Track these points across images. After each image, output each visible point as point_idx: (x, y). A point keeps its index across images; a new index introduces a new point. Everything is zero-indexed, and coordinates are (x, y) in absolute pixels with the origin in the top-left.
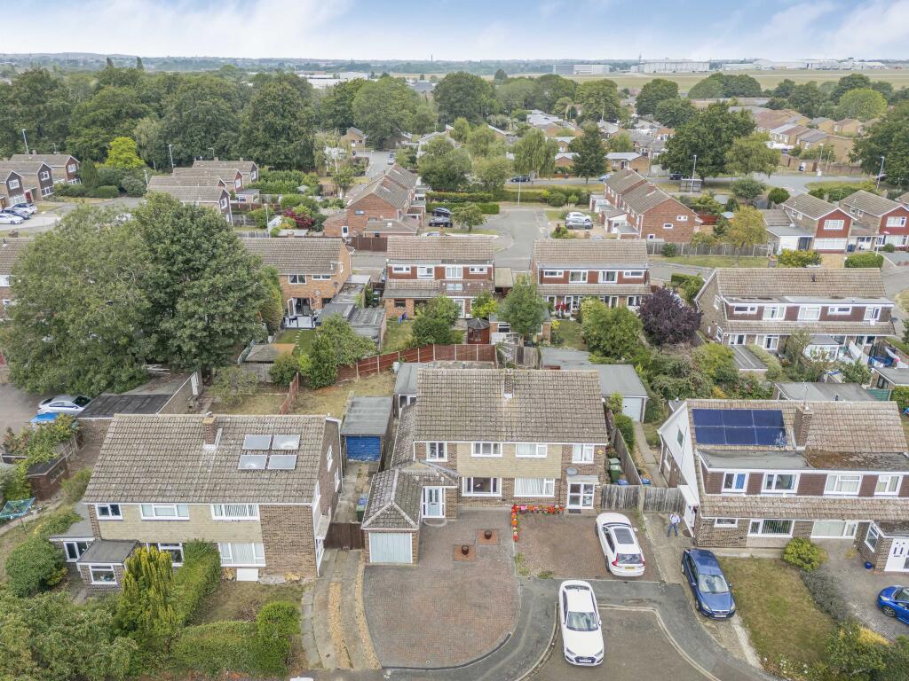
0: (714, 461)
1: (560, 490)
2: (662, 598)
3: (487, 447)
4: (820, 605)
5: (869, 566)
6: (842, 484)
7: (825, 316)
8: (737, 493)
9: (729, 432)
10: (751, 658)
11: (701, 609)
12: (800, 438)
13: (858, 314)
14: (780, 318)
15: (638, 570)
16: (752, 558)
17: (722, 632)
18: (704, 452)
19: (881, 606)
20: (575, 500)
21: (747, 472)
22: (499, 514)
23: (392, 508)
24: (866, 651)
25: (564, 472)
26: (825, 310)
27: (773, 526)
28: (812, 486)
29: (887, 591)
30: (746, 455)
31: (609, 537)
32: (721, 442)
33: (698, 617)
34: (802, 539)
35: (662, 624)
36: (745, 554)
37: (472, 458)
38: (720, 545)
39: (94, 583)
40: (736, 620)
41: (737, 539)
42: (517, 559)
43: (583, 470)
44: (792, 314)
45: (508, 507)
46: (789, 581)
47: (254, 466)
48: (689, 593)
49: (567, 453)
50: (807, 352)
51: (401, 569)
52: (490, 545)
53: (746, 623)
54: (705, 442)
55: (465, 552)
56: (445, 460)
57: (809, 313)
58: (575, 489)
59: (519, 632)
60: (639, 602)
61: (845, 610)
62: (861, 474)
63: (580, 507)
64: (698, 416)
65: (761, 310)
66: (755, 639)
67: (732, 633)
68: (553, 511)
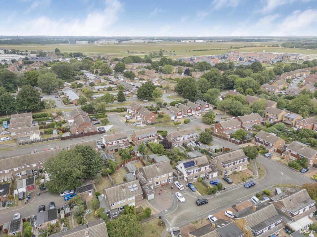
0: (188, 170)
1: (168, 181)
2: (187, 191)
3: (158, 177)
4: (204, 185)
5: (208, 179)
6: (203, 169)
7: (188, 138)
8: (191, 174)
9: (189, 165)
10: (200, 195)
11: (192, 191)
12: (197, 164)
13: (193, 137)
14: (182, 140)
15: (183, 188)
16: (195, 182)
17: (196, 193)
18: (186, 169)
19: (211, 183)
20: (170, 181)
21: (192, 171)
22: (160, 187)
23: (150, 191)
24: (212, 189)
25: (168, 178)
26: (188, 137)
27: (196, 177)
28: (200, 170)
29: (211, 181)
30: (191, 168)
31: (178, 185)
32: (188, 167)
33: (192, 192)
34: (199, 178)
35: (189, 194)
36: (194, 182)
37: (156, 179)
38: (191, 181)
39: (114, 216)
40: (197, 191)
41: (192, 180)
42: (167, 192)
43: (171, 176)
44: (184, 139)
45: (161, 185)
46: (200, 183)
47: (132, 191)
48: (190, 189)
49: (168, 175)
50: (188, 145)
51: (153, 199)
52: (162, 192)
53: (198, 191)
54: (186, 168)
55: (160, 194)
56: (152, 181)
57: (186, 138)
58: (170, 180)
59: (174, 201)
60: (185, 193)
61: (207, 185)
62: (204, 167)
63: (170, 182)
64: (184, 164)
65: (179, 139)
66: (200, 192)
67: (196, 192)
68: (167, 184)
